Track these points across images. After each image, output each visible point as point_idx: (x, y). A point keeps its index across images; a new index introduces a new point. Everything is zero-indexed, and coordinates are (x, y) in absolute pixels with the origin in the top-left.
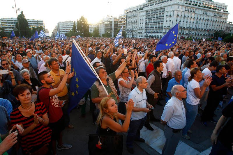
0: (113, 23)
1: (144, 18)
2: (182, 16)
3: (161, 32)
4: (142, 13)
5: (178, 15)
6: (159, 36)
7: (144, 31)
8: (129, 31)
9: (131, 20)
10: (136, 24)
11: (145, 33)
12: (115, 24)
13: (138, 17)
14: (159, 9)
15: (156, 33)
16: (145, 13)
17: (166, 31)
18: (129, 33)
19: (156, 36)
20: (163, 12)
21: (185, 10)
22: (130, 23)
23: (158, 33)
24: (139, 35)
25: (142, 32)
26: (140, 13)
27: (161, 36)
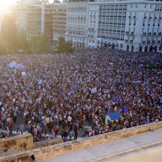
0: (43, 12)
1: (97, 14)
2: (150, 18)
3: (122, 38)
4: (94, 6)
5: (145, 18)
6: (119, 45)
7: (96, 35)
8: (72, 32)
9: (76, 14)
10: (83, 22)
11: (98, 37)
12: (46, 15)
13: (87, 11)
14: (123, 5)
15: (115, 39)
16: (98, 8)
17: (129, 38)
18: (73, 35)
19: (115, 44)
20: (125, 11)
21: (156, 10)
22: (74, 18)
23: (117, 39)
24: (88, 39)
25: (93, 36)
26: (91, 6)
27: (121, 44)
